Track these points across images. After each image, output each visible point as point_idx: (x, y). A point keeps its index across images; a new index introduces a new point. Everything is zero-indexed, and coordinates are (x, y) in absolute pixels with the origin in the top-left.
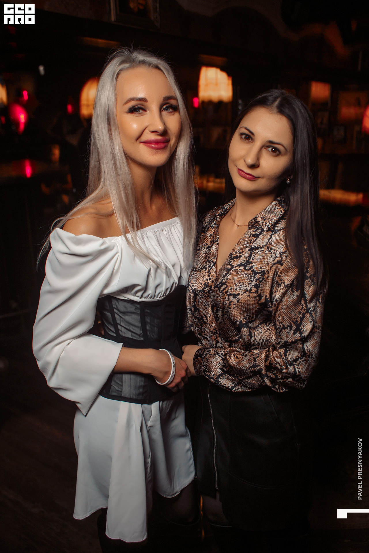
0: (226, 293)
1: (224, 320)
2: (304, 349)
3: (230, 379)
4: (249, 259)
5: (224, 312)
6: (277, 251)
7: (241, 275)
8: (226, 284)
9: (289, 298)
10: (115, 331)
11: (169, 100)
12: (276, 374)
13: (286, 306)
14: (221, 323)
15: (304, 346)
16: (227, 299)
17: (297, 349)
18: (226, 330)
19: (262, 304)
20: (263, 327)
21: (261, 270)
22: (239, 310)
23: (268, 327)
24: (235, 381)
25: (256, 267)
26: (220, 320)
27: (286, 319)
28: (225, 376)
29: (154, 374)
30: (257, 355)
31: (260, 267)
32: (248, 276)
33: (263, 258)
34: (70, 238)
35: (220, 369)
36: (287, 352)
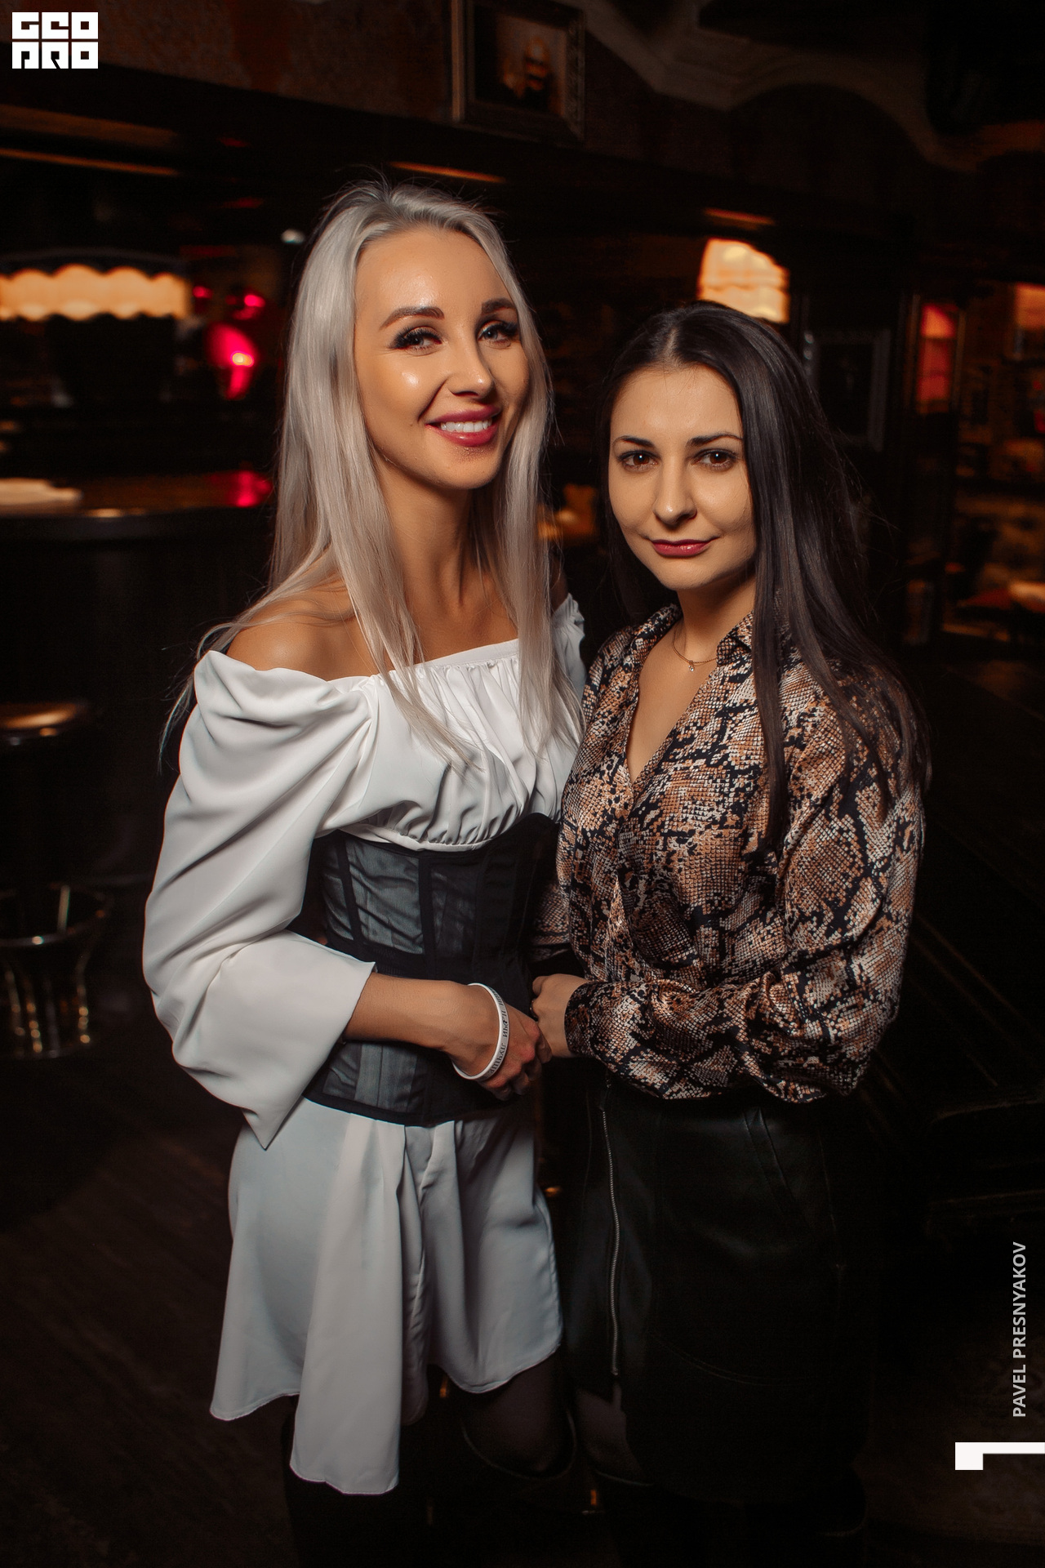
0: (659, 830)
1: (651, 905)
2: (850, 972)
3: (657, 1063)
4: (720, 739)
5: (653, 883)
6: (791, 712)
7: (698, 779)
8: (660, 807)
9: (819, 837)
10: (349, 927)
11: (497, 310)
12: (774, 1045)
13: (809, 859)
14: (642, 911)
15: (852, 966)
16: (660, 846)
17: (830, 975)
18: (657, 933)
19: (752, 855)
20: (756, 928)
21: (750, 764)
22: (694, 876)
23: (769, 928)
24: (672, 1069)
25: (734, 755)
26: (641, 904)
27: (808, 895)
28: (645, 1055)
29: (450, 1050)
30: (729, 993)
31: (747, 755)
32: (715, 782)
33: (754, 732)
34: (243, 678)
35: (633, 1034)
36: (807, 984)
